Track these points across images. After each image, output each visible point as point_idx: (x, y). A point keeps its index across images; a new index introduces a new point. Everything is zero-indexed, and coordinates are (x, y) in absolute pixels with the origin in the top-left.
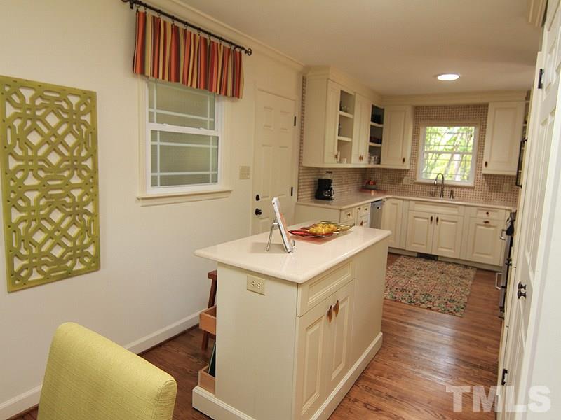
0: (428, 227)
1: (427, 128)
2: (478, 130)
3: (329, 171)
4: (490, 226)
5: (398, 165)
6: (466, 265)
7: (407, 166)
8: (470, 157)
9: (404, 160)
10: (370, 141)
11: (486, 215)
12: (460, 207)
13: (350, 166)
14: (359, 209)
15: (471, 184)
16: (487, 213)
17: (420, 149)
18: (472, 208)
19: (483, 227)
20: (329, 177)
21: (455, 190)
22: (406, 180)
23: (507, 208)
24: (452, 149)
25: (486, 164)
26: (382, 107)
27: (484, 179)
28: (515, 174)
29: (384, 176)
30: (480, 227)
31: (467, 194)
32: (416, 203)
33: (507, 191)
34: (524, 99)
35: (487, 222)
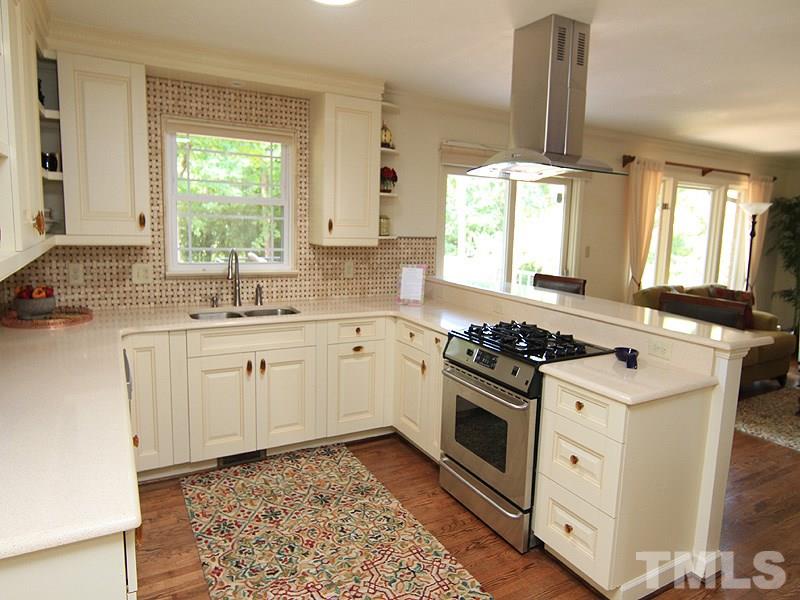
2: (292, 150)
4: (363, 355)
6: (327, 449)
9: (142, 220)
11: (356, 335)
12: (307, 325)
15: (288, 268)
16: (358, 331)
18: (330, 324)
19: (352, 360)
22: (140, 272)
25: (330, 225)
27: (312, 256)
28: (375, 243)
29: (72, 266)
30: (346, 361)
31: (284, 289)
32: (206, 336)
33: (351, 276)
34: (381, 99)
35: (357, 349)
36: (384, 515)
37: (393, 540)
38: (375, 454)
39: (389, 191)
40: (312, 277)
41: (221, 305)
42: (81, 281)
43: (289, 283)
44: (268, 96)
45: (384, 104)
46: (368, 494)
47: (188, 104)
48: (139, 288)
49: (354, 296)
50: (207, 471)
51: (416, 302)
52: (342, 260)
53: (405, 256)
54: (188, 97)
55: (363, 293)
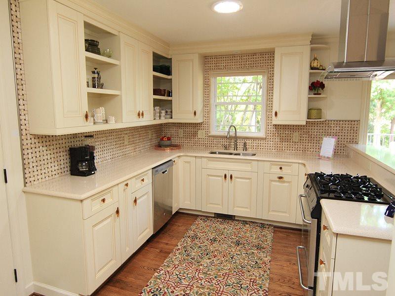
0: (223, 185)
1: (218, 78)
2: (266, 78)
3: (89, 136)
4: (284, 182)
5: (189, 119)
6: (263, 225)
7: (198, 119)
8: (259, 107)
9: (195, 113)
10: (154, 94)
11: (280, 170)
12: (253, 162)
13: (120, 126)
14: (127, 185)
15: (262, 134)
16: (281, 168)
17: (212, 101)
18: (265, 163)
19: (278, 183)
20: (89, 142)
21: (248, 142)
22: (201, 134)
23: (300, 161)
24: (247, 100)
25: (276, 114)
26: (169, 57)
27: (275, 130)
28: (304, 123)
29: (180, 130)
30: (274, 183)
31: (260, 145)
32: (209, 160)
33: (297, 141)
34: (310, 44)
35: (281, 178)
36: (257, 260)
37: (249, 271)
38: (285, 236)
39: (320, 94)
40: (274, 140)
41: (229, 149)
42: (182, 136)
43: (262, 142)
44: (255, 54)
45: (312, 46)
46: (260, 249)
47: (220, 65)
48: (200, 140)
49: (298, 152)
50: (209, 217)
51: (328, 158)
52: (292, 132)
53: (335, 131)
54: (220, 62)
55: (305, 150)
